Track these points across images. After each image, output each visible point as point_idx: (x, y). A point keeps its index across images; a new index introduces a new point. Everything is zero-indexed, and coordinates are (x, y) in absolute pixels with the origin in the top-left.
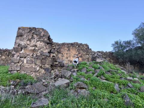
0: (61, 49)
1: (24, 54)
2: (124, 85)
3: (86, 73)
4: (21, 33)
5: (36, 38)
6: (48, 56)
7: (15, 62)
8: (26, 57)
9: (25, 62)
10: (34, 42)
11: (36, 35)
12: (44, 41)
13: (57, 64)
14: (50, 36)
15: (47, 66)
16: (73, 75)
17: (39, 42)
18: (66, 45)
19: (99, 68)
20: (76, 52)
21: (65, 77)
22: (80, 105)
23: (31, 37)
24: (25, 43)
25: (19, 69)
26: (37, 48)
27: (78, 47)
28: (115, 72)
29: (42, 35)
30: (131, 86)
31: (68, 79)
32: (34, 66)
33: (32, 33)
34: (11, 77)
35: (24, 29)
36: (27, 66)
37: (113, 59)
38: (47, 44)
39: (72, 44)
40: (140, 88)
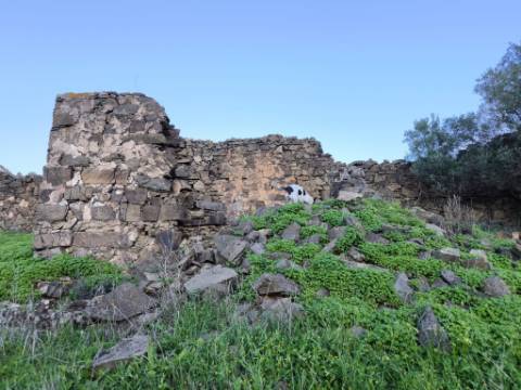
0: (223, 161)
1: (83, 189)
2: (428, 275)
3: (296, 242)
4: (68, 116)
5: (119, 131)
6: (164, 191)
7: (55, 216)
8: (89, 199)
9: (87, 215)
10: (113, 143)
11: (119, 117)
12: (147, 140)
13: (198, 218)
14: (168, 120)
15: (164, 226)
16: (252, 253)
17: (132, 142)
18: (239, 148)
19: (344, 223)
20: (277, 169)
21: (224, 262)
22: (257, 352)
23: (101, 128)
24: (82, 149)
25: (68, 243)
26: (124, 166)
27: (284, 150)
28: (403, 232)
29: (140, 118)
30: (450, 279)
31: (232, 266)
32: (117, 229)
33: (105, 111)
34: (42, 272)
35: (75, 100)
36: (93, 228)
37: (410, 188)
38: (160, 149)
39: (260, 143)
40: (482, 285)
